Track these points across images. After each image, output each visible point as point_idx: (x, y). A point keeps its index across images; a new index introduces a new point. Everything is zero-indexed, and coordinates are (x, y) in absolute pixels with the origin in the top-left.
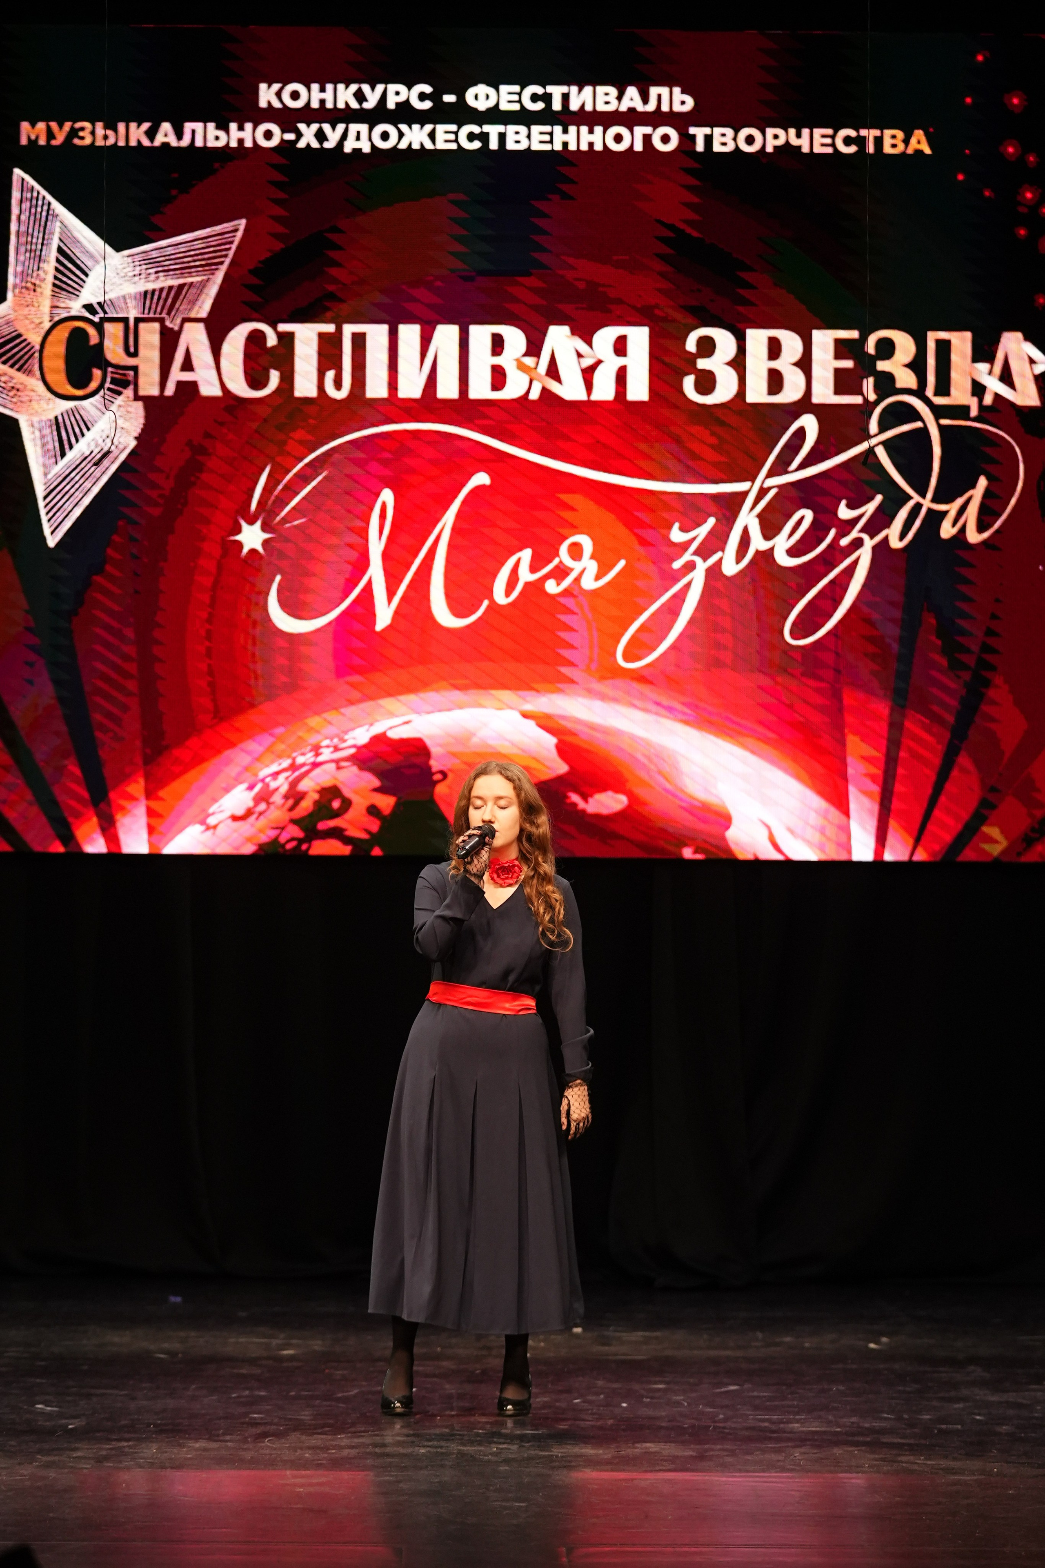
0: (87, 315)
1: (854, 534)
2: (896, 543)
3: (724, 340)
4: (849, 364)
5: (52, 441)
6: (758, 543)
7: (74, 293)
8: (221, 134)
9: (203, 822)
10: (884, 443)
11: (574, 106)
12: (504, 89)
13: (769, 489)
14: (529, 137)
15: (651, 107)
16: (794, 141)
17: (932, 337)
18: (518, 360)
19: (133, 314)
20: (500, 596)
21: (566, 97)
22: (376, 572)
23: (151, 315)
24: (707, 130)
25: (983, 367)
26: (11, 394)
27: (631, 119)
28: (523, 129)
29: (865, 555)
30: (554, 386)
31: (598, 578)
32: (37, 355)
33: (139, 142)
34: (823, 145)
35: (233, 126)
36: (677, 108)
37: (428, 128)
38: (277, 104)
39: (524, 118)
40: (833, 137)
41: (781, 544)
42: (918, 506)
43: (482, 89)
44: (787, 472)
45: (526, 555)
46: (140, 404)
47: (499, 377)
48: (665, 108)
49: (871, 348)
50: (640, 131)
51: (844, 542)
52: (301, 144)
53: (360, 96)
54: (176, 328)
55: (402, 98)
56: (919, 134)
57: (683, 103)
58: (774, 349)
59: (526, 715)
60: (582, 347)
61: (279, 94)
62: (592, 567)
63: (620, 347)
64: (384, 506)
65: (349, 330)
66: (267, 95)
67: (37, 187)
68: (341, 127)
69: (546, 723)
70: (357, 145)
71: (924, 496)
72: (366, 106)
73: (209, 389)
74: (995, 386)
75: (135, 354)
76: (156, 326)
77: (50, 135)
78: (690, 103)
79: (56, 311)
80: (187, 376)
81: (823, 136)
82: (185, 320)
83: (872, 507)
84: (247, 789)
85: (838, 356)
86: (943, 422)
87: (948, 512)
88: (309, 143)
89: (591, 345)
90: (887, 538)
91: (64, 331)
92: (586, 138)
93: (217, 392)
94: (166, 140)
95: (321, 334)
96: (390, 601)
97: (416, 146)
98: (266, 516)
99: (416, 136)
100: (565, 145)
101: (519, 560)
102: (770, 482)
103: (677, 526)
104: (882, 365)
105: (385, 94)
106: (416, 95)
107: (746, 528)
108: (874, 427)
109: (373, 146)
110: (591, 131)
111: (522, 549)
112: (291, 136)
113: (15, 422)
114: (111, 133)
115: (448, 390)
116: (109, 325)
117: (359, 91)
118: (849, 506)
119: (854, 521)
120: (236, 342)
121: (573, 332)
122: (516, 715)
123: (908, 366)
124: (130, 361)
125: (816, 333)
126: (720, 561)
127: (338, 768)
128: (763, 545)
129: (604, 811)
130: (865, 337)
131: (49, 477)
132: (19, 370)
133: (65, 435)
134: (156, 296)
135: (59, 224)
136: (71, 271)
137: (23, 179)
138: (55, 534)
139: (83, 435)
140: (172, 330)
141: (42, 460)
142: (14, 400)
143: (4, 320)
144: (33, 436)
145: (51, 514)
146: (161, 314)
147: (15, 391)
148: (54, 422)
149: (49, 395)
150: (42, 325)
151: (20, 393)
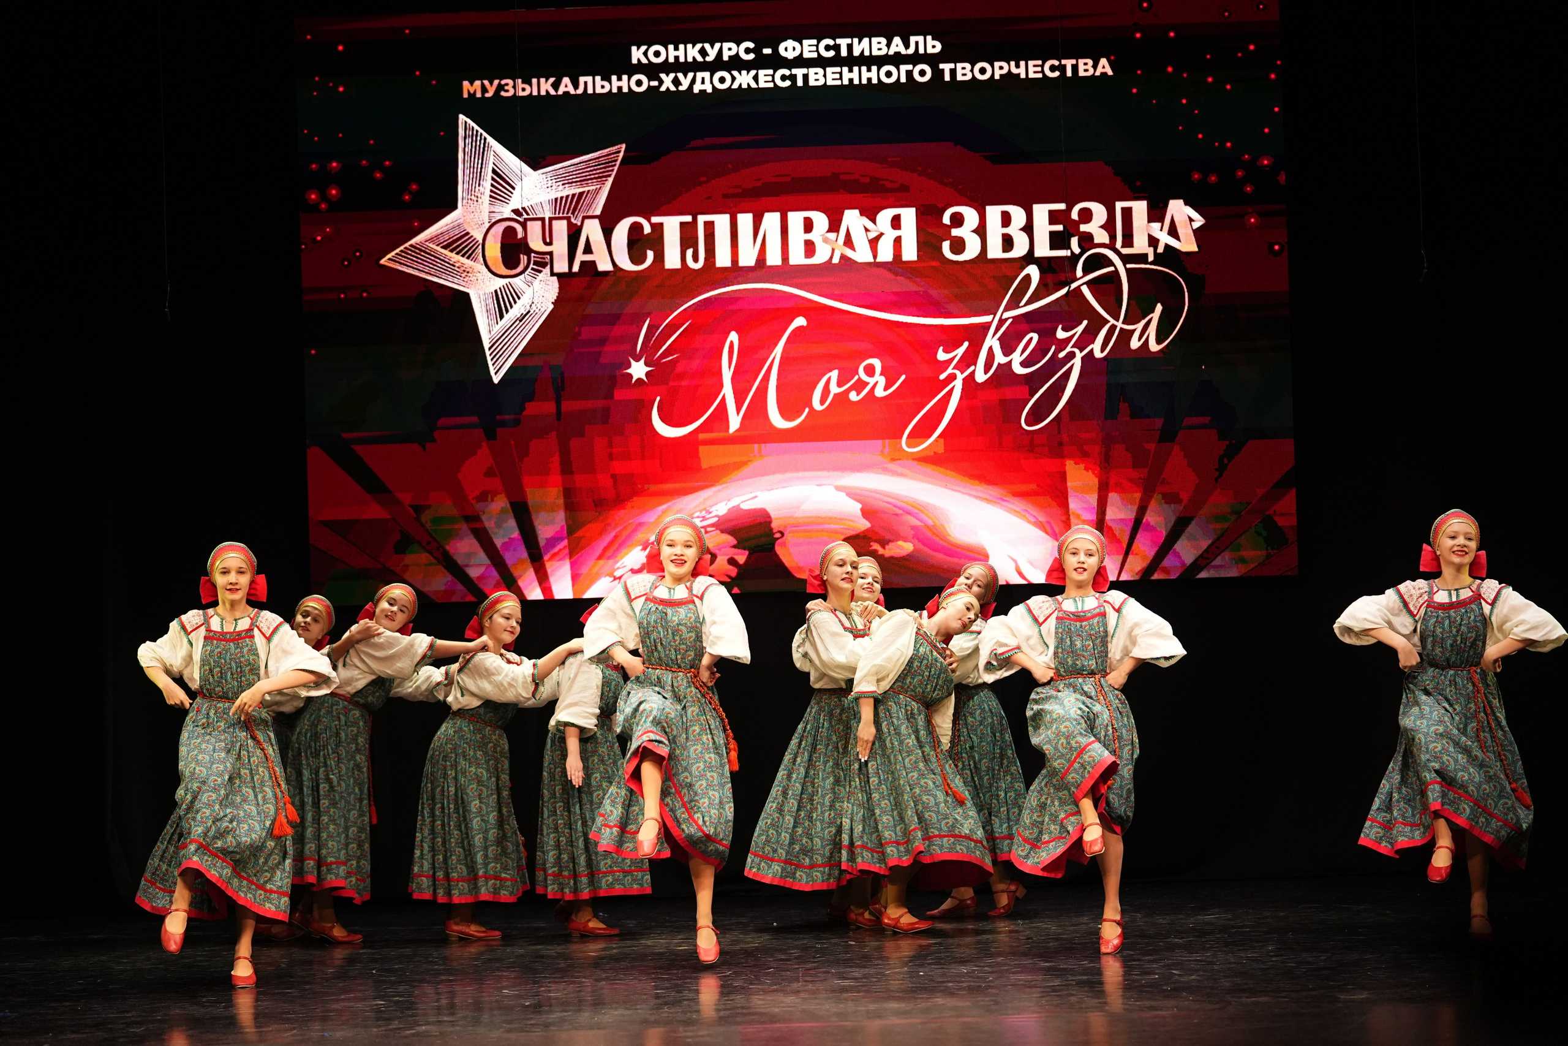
0: (515, 217)
1: (1068, 349)
2: (1098, 354)
3: (971, 216)
4: (1060, 228)
5: (492, 305)
6: (1000, 358)
7: (505, 200)
8: (606, 84)
9: (611, 575)
10: (1087, 283)
11: (856, 52)
12: (806, 42)
13: (1006, 319)
14: (825, 76)
15: (911, 51)
16: (1015, 71)
17: (1119, 205)
18: (822, 235)
19: (548, 215)
20: (817, 406)
21: (850, 47)
22: (728, 390)
23: (561, 215)
24: (952, 66)
25: (1156, 226)
26: (463, 275)
27: (897, 60)
28: (820, 71)
29: (1077, 362)
30: (849, 253)
31: (885, 389)
32: (480, 247)
33: (547, 91)
34: (1035, 72)
35: (614, 78)
36: (930, 50)
37: (753, 72)
38: (644, 61)
39: (821, 62)
40: (1042, 66)
41: (1017, 358)
42: (1113, 327)
43: (790, 43)
44: (1018, 307)
45: (834, 374)
46: (555, 278)
47: (810, 248)
48: (921, 51)
49: (1075, 215)
50: (904, 68)
51: (1062, 355)
52: (663, 89)
53: (703, 53)
54: (579, 224)
55: (733, 53)
56: (1103, 61)
57: (934, 47)
58: (1006, 219)
59: (839, 488)
60: (869, 224)
61: (645, 54)
62: (882, 381)
63: (896, 222)
64: (732, 343)
65: (702, 219)
66: (637, 54)
67: (476, 127)
68: (690, 75)
69: (853, 494)
70: (703, 87)
71: (1118, 320)
72: (708, 59)
73: (604, 266)
74: (1165, 239)
75: (550, 244)
76: (565, 222)
77: (484, 90)
78: (939, 47)
79: (492, 215)
80: (588, 258)
81: (1035, 66)
82: (584, 218)
83: (1080, 329)
84: (642, 550)
85: (1051, 223)
86: (1128, 266)
87: (1135, 330)
88: (668, 88)
89: (874, 222)
90: (1092, 350)
91: (500, 228)
92: (865, 75)
93: (610, 268)
94: (566, 90)
95: (682, 224)
96: (738, 413)
97: (745, 86)
98: (648, 354)
99: (744, 79)
100: (851, 80)
101: (829, 378)
102: (1006, 315)
103: (941, 348)
104: (1083, 228)
105: (721, 50)
106: (743, 50)
107: (991, 348)
108: (1079, 272)
109: (714, 87)
110: (869, 70)
111: (831, 371)
112: (655, 83)
113: (467, 295)
114: (527, 87)
115: (774, 258)
116: (529, 223)
117: (703, 49)
118: (1063, 329)
119: (1068, 340)
120: (621, 233)
121: (862, 214)
122: (832, 489)
123: (1102, 227)
124: (547, 249)
125: (1035, 207)
126: (973, 373)
128: (1004, 360)
129: (897, 554)
130: (1070, 208)
131: (492, 333)
132: (468, 258)
133: (502, 303)
134: (564, 202)
135: (492, 153)
136: (502, 184)
137: (466, 122)
138: (499, 374)
139: (515, 302)
140: (576, 224)
141: (486, 321)
142: (466, 280)
143: (456, 223)
144: (480, 305)
145: (495, 360)
146: (567, 213)
147: (465, 274)
148: (494, 294)
149: (490, 275)
150: (484, 226)
151: (469, 275)
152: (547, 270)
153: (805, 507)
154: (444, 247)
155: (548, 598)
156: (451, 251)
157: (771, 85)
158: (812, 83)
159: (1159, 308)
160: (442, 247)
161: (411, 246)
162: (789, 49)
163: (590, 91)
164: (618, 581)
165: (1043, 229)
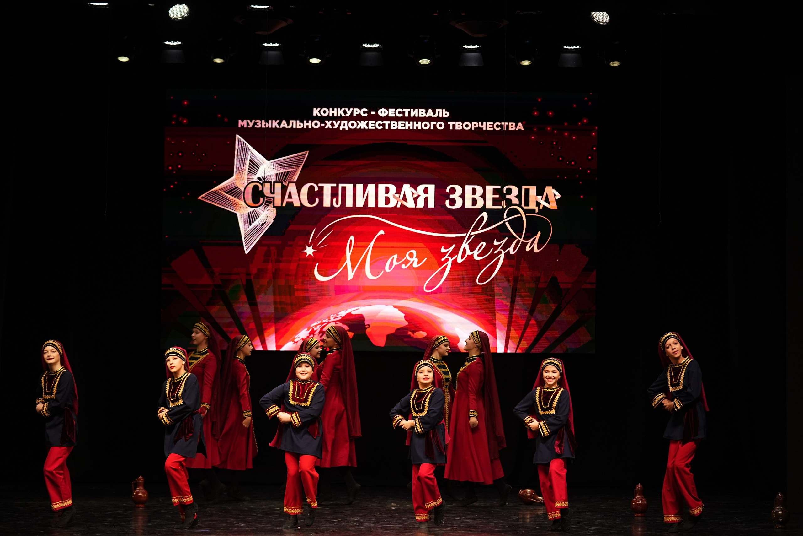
0: (259, 181)
1: (499, 250)
2: (512, 253)
3: (459, 189)
4: (497, 196)
5: (247, 220)
6: (468, 253)
7: (255, 173)
8: (302, 124)
9: (293, 340)
10: (508, 221)
11: (412, 115)
12: (390, 110)
13: (472, 236)
14: (398, 125)
15: (436, 115)
16: (481, 126)
17: (524, 188)
18: (393, 195)
19: (273, 181)
20: (387, 270)
21: (409, 113)
22: (348, 262)
23: (279, 181)
24: (454, 123)
25: (540, 197)
26: (234, 206)
27: (430, 119)
28: (396, 123)
29: (502, 256)
30: (405, 203)
31: (418, 264)
32: (243, 193)
33: (275, 126)
34: (490, 127)
35: (305, 121)
36: (444, 116)
37: (366, 122)
38: (319, 115)
39: (396, 119)
40: (493, 125)
41: (476, 253)
42: (519, 241)
43: (383, 110)
44: (477, 230)
45: (395, 256)
46: (275, 209)
47: (387, 200)
48: (440, 116)
49: (504, 191)
50: (432, 123)
51: (495, 252)
52: (326, 127)
53: (345, 112)
54: (287, 185)
55: (358, 113)
56: (520, 124)
57: (446, 114)
58: (474, 192)
59: (395, 307)
60: (414, 191)
61: (319, 112)
62: (416, 260)
63: (426, 191)
64: (351, 241)
65: (341, 185)
66: (316, 112)
67: (244, 141)
68: (339, 122)
69: (400, 309)
70: (344, 127)
71: (521, 238)
72: (347, 115)
73: (297, 204)
74: (543, 203)
75: (274, 193)
76: (280, 184)
77: (248, 124)
78: (448, 114)
79: (249, 179)
80: (290, 200)
81: (490, 125)
82: (289, 183)
83: (504, 241)
84: (307, 330)
85: (494, 194)
86: (527, 214)
87: (528, 243)
88: (329, 127)
89: (416, 190)
90: (509, 251)
91: (251, 185)
92: (415, 125)
93: (299, 205)
94: (284, 126)
95: (332, 187)
96: (352, 271)
97: (362, 128)
98: (314, 244)
99: (362, 125)
100: (409, 127)
101: (393, 258)
102: (472, 234)
103: (443, 247)
104: (508, 197)
105: (353, 111)
106: (362, 112)
107: (465, 248)
108: (505, 216)
109: (349, 128)
110: (417, 123)
111: (394, 255)
112: (323, 125)
114: (267, 124)
115: (371, 204)
116: (266, 184)
117: (345, 110)
118: (497, 241)
119: (499, 246)
120: (305, 189)
121: (411, 186)
122: (392, 306)
123: (516, 197)
124: (272, 196)
125: (487, 187)
126: (456, 258)
127: (336, 324)
128: (470, 253)
129: (419, 337)
130: (502, 188)
131: (246, 232)
132: (237, 198)
133: (251, 218)
134: (280, 175)
135: (250, 152)
136: (254, 167)
137: (239, 138)
138: (248, 250)
139: (257, 219)
140: (285, 185)
141: (244, 226)
142: (235, 208)
143: (232, 182)
144: (241, 219)
145: (246, 243)
146: (282, 180)
147: (236, 205)
148: (248, 214)
149: (246, 206)
150: (244, 184)
151: (237, 205)
152: (271, 205)
153: (380, 314)
154: (227, 193)
155: (265, 350)
156: (230, 195)
157: (374, 128)
158: (392, 128)
159: (539, 233)
160: (225, 193)
161: (212, 191)
162: (382, 112)
163: (294, 127)
164: (296, 344)
165: (490, 196)
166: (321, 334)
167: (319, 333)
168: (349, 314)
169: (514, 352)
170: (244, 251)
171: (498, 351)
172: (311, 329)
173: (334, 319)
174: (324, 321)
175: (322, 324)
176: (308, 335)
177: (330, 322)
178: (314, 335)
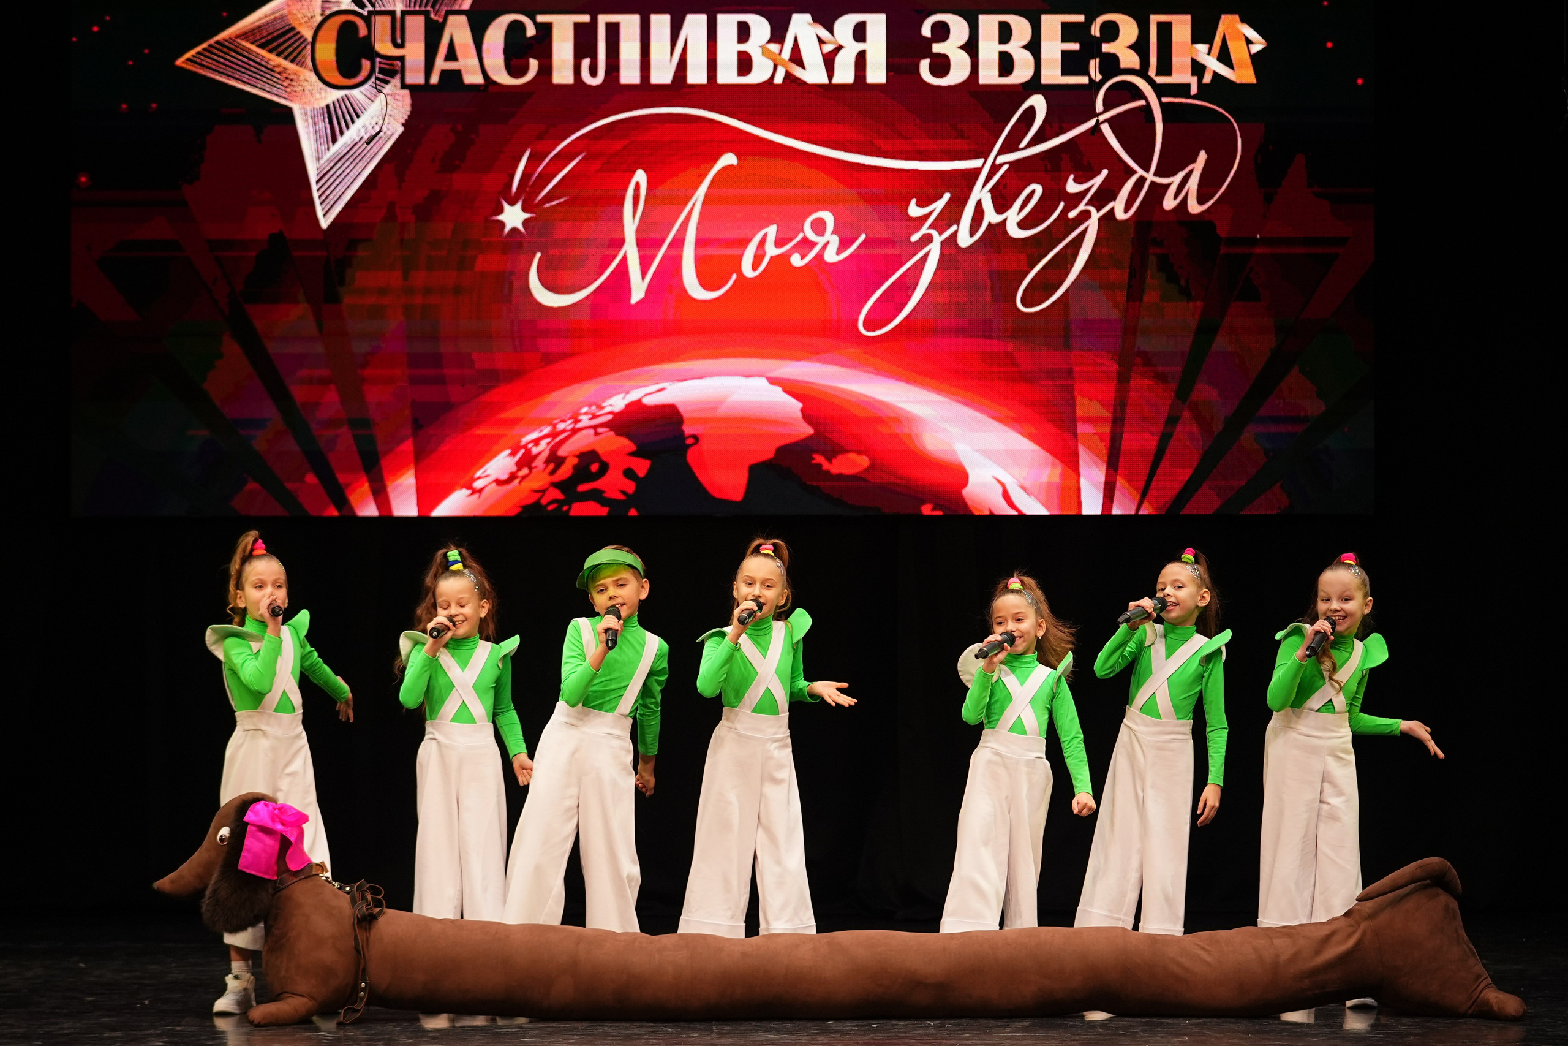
0: (357, 9)
1: (1082, 207)
2: (1120, 215)
3: (958, 26)
4: (1075, 46)
5: (323, 126)
6: (991, 216)
9: (469, 486)
10: (1110, 121)
13: (1001, 165)
17: (1154, 19)
18: (762, 47)
19: (399, 8)
20: (748, 271)
22: (631, 250)
23: (417, 8)
25: (1202, 48)
26: (285, 84)
29: (1092, 225)
30: (798, 72)
31: (839, 252)
32: (309, 47)
41: (1013, 216)
42: (1142, 180)
44: (1016, 149)
45: (772, 231)
46: (406, 92)
47: (745, 64)
49: (1096, 31)
51: (1072, 214)
54: (441, 20)
58: (1005, 31)
59: (773, 381)
60: (824, 33)
62: (835, 241)
63: (860, 33)
64: (637, 186)
65: (603, 19)
69: (791, 388)
71: (1147, 170)
73: (473, 78)
74: (1213, 65)
75: (402, 46)
76: (422, 18)
79: (327, 5)
80: (451, 66)
82: (449, 13)
83: (1098, 181)
84: (511, 455)
85: (1064, 39)
86: (1164, 100)
87: (1168, 185)
89: (831, 32)
90: (1112, 209)
91: (336, 24)
93: (479, 80)
95: (577, 25)
96: (644, 274)
98: (527, 197)
101: (766, 235)
102: (1001, 159)
103: (914, 201)
104: (1106, 48)
107: (979, 204)
108: (1099, 106)
111: (767, 226)
113: (288, 113)
115: (697, 75)
116: (379, 18)
118: (1076, 181)
119: (1082, 195)
120: (496, 35)
121: (815, 20)
122: (763, 382)
123: (1131, 47)
124: (397, 52)
125: (1044, 17)
126: (955, 234)
127: (596, 434)
128: (996, 218)
129: (847, 471)
130: (1090, 20)
131: (322, 162)
132: (292, 61)
133: (336, 121)
138: (328, 215)
139: (353, 122)
140: (437, 21)
141: (314, 146)
142: (288, 90)
143: (278, 14)
144: (306, 124)
145: (324, 197)
146: (426, 6)
147: (288, 82)
148: (326, 110)
149: (321, 85)
150: (314, 19)
151: (293, 83)
152: (396, 81)
153: (728, 403)
154: (261, 46)
155: (385, 514)
156: (270, 51)
159: (1203, 156)
160: (258, 46)
161: (218, 42)
164: (476, 496)
165: (1053, 48)
166: (551, 466)
167: (547, 461)
168: (637, 405)
169: (1133, 512)
170: (317, 220)
171: (1086, 511)
172: (522, 451)
173: (590, 419)
174: (561, 426)
175: (553, 435)
176: (514, 469)
177: (580, 429)
178: (531, 469)
